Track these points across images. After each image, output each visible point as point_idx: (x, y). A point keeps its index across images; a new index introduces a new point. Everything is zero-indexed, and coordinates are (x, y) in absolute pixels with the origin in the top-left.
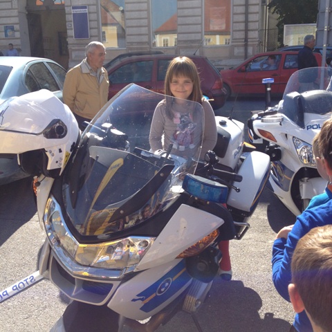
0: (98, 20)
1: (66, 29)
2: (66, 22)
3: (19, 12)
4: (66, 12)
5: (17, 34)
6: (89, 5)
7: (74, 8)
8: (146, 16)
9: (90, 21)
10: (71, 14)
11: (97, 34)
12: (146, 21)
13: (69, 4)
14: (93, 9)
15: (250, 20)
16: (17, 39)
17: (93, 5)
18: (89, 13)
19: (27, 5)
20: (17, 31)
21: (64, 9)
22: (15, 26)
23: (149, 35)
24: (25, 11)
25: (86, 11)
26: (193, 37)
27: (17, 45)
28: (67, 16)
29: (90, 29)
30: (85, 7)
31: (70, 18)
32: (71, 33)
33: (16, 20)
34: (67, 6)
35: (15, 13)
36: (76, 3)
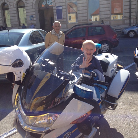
0: (66, 12)
1: (54, 16)
2: (53, 13)
3: (35, 10)
5: (35, 19)
7: (57, 7)
8: (86, 9)
9: (63, 12)
11: (66, 17)
12: (86, 11)
14: (64, 7)
15: (131, 8)
16: (35, 21)
17: (64, 5)
18: (63, 9)
19: (38, 7)
20: (35, 17)
21: (53, 8)
22: (34, 15)
23: (87, 16)
24: (38, 9)
26: (106, 16)
27: (34, 23)
28: (54, 10)
29: (63, 15)
30: (61, 7)
31: (55, 11)
33: (34, 13)
34: (54, 7)
35: (34, 10)
36: (57, 5)
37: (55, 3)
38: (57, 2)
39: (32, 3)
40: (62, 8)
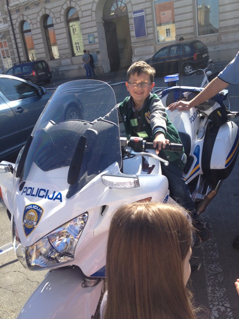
0: (152, 20)
1: (130, 31)
2: (129, 25)
3: (97, 23)
4: (129, 17)
5: (97, 40)
6: (145, 9)
7: (134, 13)
8: (191, 10)
9: (147, 21)
10: (132, 18)
11: (152, 32)
13: (131, 10)
14: (149, 11)
16: (97, 43)
17: (148, 8)
18: (146, 15)
19: (104, 16)
20: (97, 37)
21: (128, 15)
22: (95, 34)
24: (102, 21)
25: (143, 13)
27: (97, 49)
28: (130, 20)
29: (147, 28)
30: (142, 11)
31: (132, 21)
32: (133, 33)
33: (95, 29)
34: (130, 12)
35: (94, 23)
36: (136, 8)
37: (132, 5)
38: (135, 3)
39: (91, 9)
40: (144, 13)
